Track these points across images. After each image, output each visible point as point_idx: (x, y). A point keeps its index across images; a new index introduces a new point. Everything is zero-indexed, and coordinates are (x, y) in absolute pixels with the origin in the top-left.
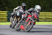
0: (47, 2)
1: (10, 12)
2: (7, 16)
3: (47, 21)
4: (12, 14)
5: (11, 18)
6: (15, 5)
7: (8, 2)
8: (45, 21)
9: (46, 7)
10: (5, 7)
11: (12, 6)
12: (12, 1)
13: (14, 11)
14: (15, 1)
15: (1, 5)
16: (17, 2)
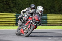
2: (15, 20)
4: (20, 16)
5: (19, 21)
6: (24, 6)
7: (16, 3)
10: (13, 8)
12: (21, 2)
14: (25, 1)
15: (8, 6)
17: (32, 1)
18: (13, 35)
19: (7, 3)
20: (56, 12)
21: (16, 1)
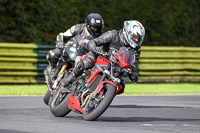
0: (191, 10)
1: (48, 47)
2: (34, 63)
3: (189, 82)
4: (52, 53)
6: (64, 20)
7: (39, 9)
8: (181, 82)
9: (184, 29)
10: (29, 26)
11: (56, 25)
12: (55, 7)
13: (59, 43)
14: (68, 4)
15: (12, 19)
16: (75, 9)
17: (91, 3)
18: (28, 114)
19: (7, 11)
20: (167, 37)
21: (36, 3)
